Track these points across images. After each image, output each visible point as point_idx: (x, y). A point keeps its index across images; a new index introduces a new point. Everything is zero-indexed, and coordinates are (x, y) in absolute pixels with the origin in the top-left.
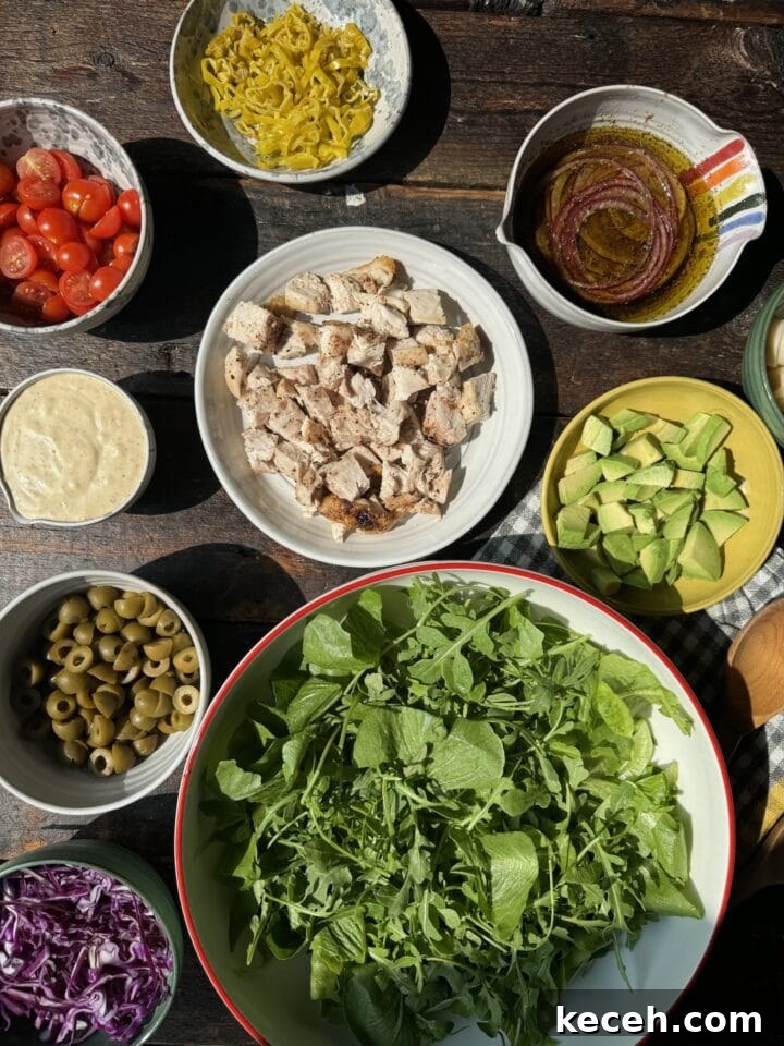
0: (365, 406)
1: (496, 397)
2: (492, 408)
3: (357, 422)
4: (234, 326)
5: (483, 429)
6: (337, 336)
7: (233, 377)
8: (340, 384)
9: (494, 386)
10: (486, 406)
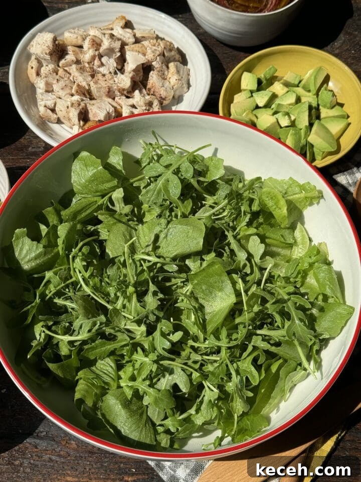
0: (110, 73)
1: (191, 81)
2: (189, 86)
3: (106, 80)
4: (34, 46)
5: (184, 98)
6: (93, 39)
7: (32, 68)
8: (95, 59)
9: (189, 75)
10: (185, 86)
